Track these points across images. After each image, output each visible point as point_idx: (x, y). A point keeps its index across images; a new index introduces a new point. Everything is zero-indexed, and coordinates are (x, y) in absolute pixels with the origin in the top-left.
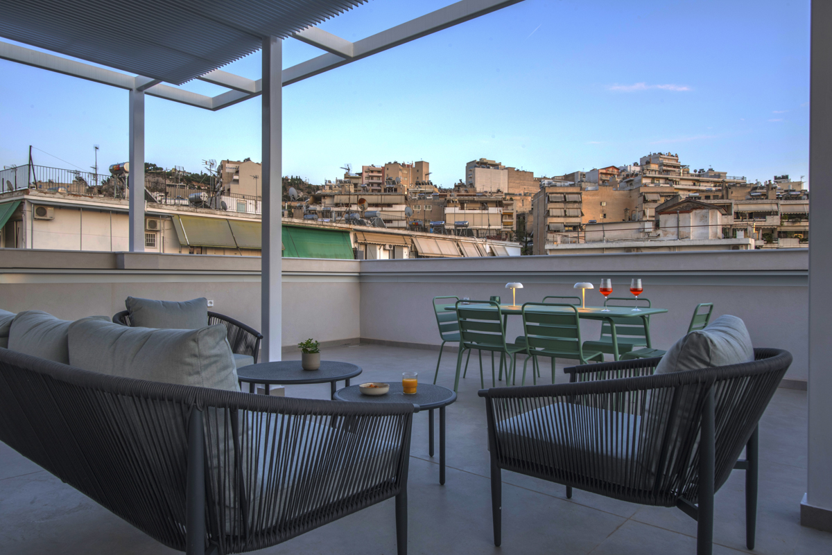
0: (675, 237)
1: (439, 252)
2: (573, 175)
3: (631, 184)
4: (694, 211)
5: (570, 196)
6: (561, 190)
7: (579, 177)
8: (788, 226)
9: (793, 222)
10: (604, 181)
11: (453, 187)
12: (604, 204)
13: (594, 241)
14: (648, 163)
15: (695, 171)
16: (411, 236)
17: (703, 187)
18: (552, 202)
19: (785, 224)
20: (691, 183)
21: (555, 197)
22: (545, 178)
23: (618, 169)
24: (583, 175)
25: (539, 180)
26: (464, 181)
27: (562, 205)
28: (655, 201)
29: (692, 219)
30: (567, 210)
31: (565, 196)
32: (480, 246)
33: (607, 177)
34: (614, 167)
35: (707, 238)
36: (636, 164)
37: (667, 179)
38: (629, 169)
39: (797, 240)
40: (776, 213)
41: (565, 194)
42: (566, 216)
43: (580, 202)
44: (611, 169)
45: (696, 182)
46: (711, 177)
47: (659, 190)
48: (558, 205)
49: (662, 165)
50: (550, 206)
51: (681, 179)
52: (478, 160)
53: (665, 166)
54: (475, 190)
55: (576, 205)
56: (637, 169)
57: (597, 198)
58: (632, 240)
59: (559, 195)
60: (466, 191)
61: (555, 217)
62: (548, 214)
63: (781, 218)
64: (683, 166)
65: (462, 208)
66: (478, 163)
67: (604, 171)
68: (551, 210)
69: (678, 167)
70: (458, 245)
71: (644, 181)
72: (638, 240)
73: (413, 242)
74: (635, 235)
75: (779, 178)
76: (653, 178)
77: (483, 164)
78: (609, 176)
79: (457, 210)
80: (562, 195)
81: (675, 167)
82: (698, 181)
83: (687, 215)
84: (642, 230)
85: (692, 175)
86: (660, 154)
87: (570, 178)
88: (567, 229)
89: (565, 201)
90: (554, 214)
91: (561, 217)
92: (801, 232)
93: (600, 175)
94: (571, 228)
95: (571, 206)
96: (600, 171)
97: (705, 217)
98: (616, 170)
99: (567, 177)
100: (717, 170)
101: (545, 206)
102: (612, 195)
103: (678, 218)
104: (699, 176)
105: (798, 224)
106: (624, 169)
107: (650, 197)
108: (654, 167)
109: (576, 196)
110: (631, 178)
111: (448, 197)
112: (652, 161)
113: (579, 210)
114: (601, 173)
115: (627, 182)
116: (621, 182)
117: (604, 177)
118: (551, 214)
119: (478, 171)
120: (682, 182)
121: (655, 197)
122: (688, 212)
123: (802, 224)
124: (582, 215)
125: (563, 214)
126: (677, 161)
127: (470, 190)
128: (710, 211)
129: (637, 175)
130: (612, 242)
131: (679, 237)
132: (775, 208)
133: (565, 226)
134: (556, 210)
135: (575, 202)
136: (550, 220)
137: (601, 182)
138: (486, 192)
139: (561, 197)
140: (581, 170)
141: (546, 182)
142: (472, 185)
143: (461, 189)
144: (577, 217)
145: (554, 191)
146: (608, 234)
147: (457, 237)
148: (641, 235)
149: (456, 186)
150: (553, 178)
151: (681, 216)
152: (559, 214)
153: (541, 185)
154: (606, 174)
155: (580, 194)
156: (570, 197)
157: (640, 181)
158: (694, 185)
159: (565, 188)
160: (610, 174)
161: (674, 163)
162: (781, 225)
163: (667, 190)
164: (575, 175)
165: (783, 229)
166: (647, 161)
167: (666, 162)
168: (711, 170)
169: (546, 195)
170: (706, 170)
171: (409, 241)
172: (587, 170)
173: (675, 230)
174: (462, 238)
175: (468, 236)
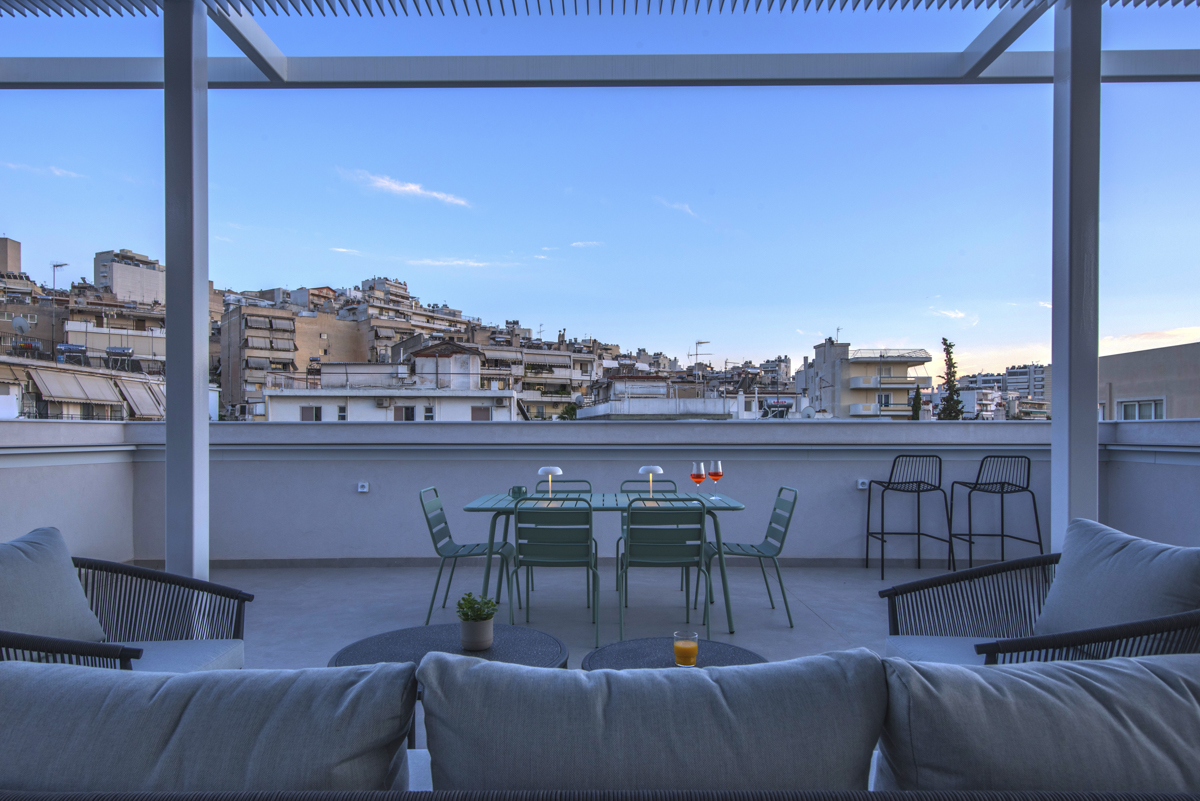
0: (433, 385)
1: (82, 396)
2: (272, 292)
3: (354, 314)
4: (454, 356)
5: (278, 321)
6: (265, 313)
7: (281, 296)
8: (531, 377)
9: (536, 373)
10: (316, 305)
11: (68, 288)
12: (325, 337)
13: (333, 387)
14: (372, 288)
15: (429, 306)
16: (26, 366)
17: (438, 325)
18: (251, 328)
19: (529, 375)
20: (424, 319)
21: (256, 321)
22: (230, 291)
23: (334, 291)
24: (288, 294)
25: (222, 293)
26: (91, 280)
27: (266, 333)
28: (389, 338)
29: (452, 365)
30: (274, 341)
31: (271, 322)
32: (155, 388)
33: (321, 300)
34: (328, 288)
35: (468, 388)
36: (356, 288)
37: (397, 311)
38: (348, 293)
39: (539, 392)
40: (520, 363)
41: (271, 319)
42: (272, 348)
43: (293, 331)
44: (325, 291)
45: (430, 319)
46: (446, 314)
47: (394, 325)
48: (261, 333)
49: (388, 293)
50: (248, 333)
51: (414, 314)
52: (117, 251)
53: (392, 294)
54: (114, 297)
55: (286, 335)
56: (359, 295)
57: (316, 328)
58: (383, 387)
59: (262, 319)
60: (98, 297)
61: (257, 348)
62: (245, 344)
63: (526, 368)
64: (412, 298)
65: (100, 324)
66: (117, 255)
67: (316, 292)
68: (250, 339)
69: (407, 298)
70: (116, 385)
71: (371, 311)
72: (390, 387)
73: (29, 376)
74: (385, 380)
75: (510, 323)
76: (381, 309)
77: (126, 258)
78: (323, 300)
79: (91, 327)
80: (267, 320)
81: (403, 297)
82: (432, 317)
83: (446, 359)
84: (394, 375)
85: (425, 310)
86: (386, 279)
87: (269, 296)
88: (273, 366)
89: (271, 328)
90: (255, 345)
91: (266, 349)
92: (541, 384)
93: (311, 297)
94: (280, 366)
95: (279, 335)
96: (311, 292)
97: (465, 364)
98: (331, 293)
99: (263, 295)
100: (452, 307)
101: (241, 333)
102: (334, 325)
103: (437, 363)
104: (433, 312)
105: (540, 376)
106: (343, 294)
107: (383, 333)
108: (379, 294)
109: (287, 322)
110: (355, 306)
111: (72, 305)
112: (376, 287)
113: (291, 342)
114: (313, 295)
115: (349, 310)
116: (341, 308)
117: (316, 300)
118: (250, 345)
119: (119, 269)
120: (415, 317)
121: (390, 333)
122: (448, 356)
123: (544, 375)
124: (296, 349)
125: (269, 346)
126: (406, 290)
127: (106, 296)
128: (472, 357)
129: (359, 302)
130: (359, 388)
131: (439, 385)
132: (519, 356)
133: (271, 362)
134: (258, 339)
135: (285, 331)
136: (248, 353)
137: (312, 306)
138: (135, 302)
139: (265, 322)
140: (284, 287)
141: (232, 297)
142: (108, 289)
143: (88, 293)
144: (289, 351)
145: (255, 312)
146: (353, 379)
147: (114, 372)
148: (394, 381)
149: (74, 287)
150: (242, 293)
151: (440, 359)
152: (263, 346)
153: (224, 301)
154: (318, 296)
155: (292, 320)
156: (277, 324)
157: (366, 311)
158: (428, 322)
159: (264, 308)
160: (325, 297)
161: (402, 292)
162: (526, 376)
163: (403, 326)
164: (276, 293)
165: (527, 380)
166: (371, 286)
167: (393, 290)
168: (445, 306)
169: (242, 316)
170: (440, 306)
171: (22, 375)
172: (292, 287)
173: (434, 377)
174: (123, 374)
175: (133, 371)
